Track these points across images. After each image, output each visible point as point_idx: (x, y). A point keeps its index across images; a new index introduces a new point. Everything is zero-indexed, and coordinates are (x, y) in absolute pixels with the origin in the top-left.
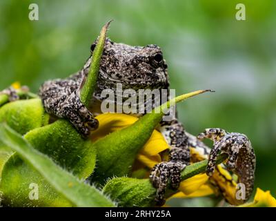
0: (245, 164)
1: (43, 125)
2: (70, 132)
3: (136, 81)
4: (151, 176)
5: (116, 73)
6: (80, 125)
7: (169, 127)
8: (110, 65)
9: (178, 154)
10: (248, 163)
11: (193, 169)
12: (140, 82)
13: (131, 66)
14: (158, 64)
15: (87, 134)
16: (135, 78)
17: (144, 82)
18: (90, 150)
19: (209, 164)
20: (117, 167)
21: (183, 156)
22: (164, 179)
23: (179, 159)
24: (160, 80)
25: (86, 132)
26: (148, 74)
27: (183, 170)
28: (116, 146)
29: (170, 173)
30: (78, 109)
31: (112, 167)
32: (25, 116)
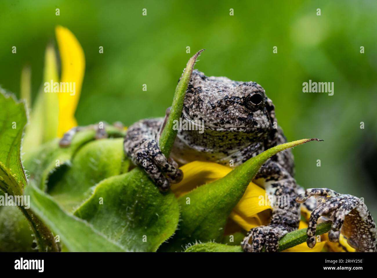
0: (362, 234)
1: (121, 173)
2: (145, 185)
3: (224, 127)
4: (242, 243)
5: (199, 117)
6: (157, 176)
7: (276, 182)
8: (194, 107)
9: (280, 218)
10: (365, 234)
11: (294, 238)
12: (229, 128)
13: (218, 109)
14: (256, 106)
15: (166, 188)
16: (223, 123)
17: (235, 129)
18: (171, 207)
19: (308, 233)
20: (205, 229)
21: (286, 220)
22: (257, 247)
23: (281, 224)
24: (259, 126)
25: (164, 185)
26: (240, 119)
27: (281, 238)
28: (203, 203)
29: (265, 240)
30: (153, 156)
31: (199, 228)
32: (105, 160)
